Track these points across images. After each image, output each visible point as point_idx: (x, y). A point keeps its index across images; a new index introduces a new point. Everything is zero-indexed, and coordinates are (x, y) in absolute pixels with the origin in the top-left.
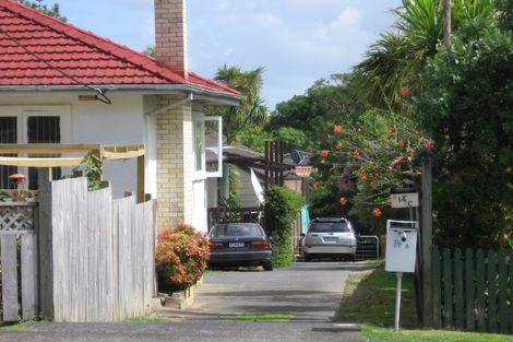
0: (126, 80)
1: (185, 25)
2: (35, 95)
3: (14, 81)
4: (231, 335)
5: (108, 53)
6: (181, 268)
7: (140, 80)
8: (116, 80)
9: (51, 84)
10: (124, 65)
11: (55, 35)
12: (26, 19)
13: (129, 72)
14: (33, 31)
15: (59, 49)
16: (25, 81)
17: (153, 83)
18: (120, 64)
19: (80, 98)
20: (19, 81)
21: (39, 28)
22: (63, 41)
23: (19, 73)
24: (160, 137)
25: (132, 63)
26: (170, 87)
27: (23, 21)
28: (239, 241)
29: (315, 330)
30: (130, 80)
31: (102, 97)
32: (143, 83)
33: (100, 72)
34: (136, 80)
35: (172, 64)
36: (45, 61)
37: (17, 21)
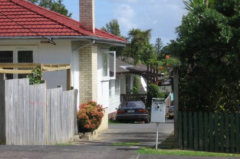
0: (63, 34)
1: (93, 9)
2: (20, 40)
3: (11, 34)
4: (77, 151)
5: (55, 22)
6: (89, 121)
7: (69, 34)
8: (58, 34)
9: (28, 36)
10: (63, 27)
11: (32, 13)
12: (20, 6)
13: (64, 30)
14: (22, 11)
15: (33, 20)
16: (16, 34)
17: (75, 35)
18: (61, 26)
19: (41, 42)
20: (13, 34)
21: (25, 10)
22: (36, 16)
23: (14, 31)
24: (81, 60)
25: (66, 26)
26: (82, 37)
27: (18, 7)
28: (132, 109)
29: (118, 149)
30: (65, 34)
31: (51, 42)
32: (70, 35)
33: (51, 30)
34: (67, 34)
35: (87, 26)
36: (22, 25)
37: (16, 7)
